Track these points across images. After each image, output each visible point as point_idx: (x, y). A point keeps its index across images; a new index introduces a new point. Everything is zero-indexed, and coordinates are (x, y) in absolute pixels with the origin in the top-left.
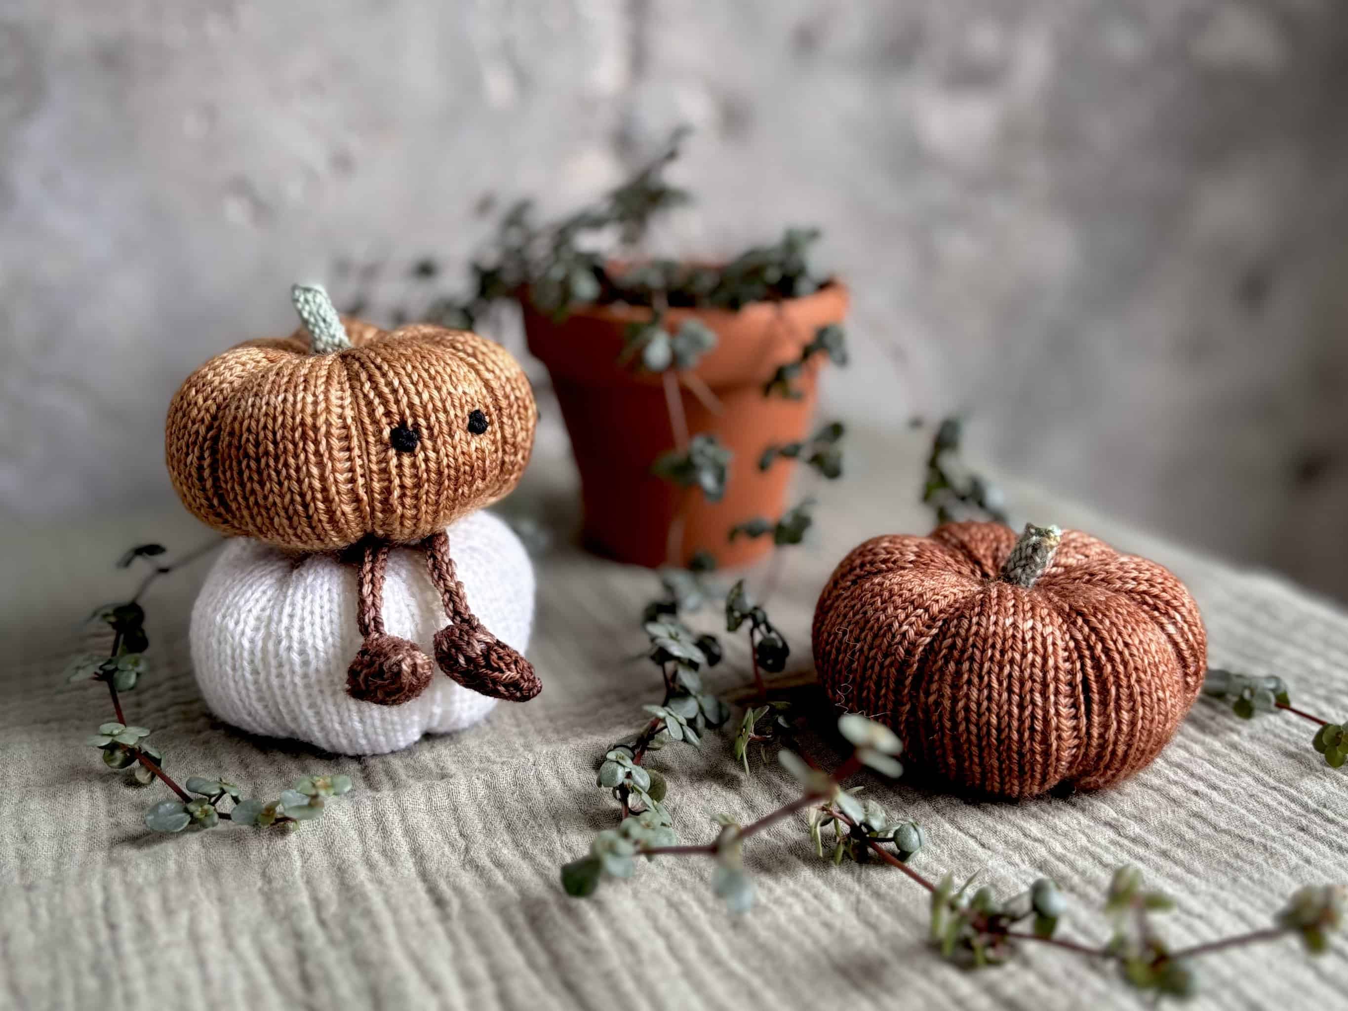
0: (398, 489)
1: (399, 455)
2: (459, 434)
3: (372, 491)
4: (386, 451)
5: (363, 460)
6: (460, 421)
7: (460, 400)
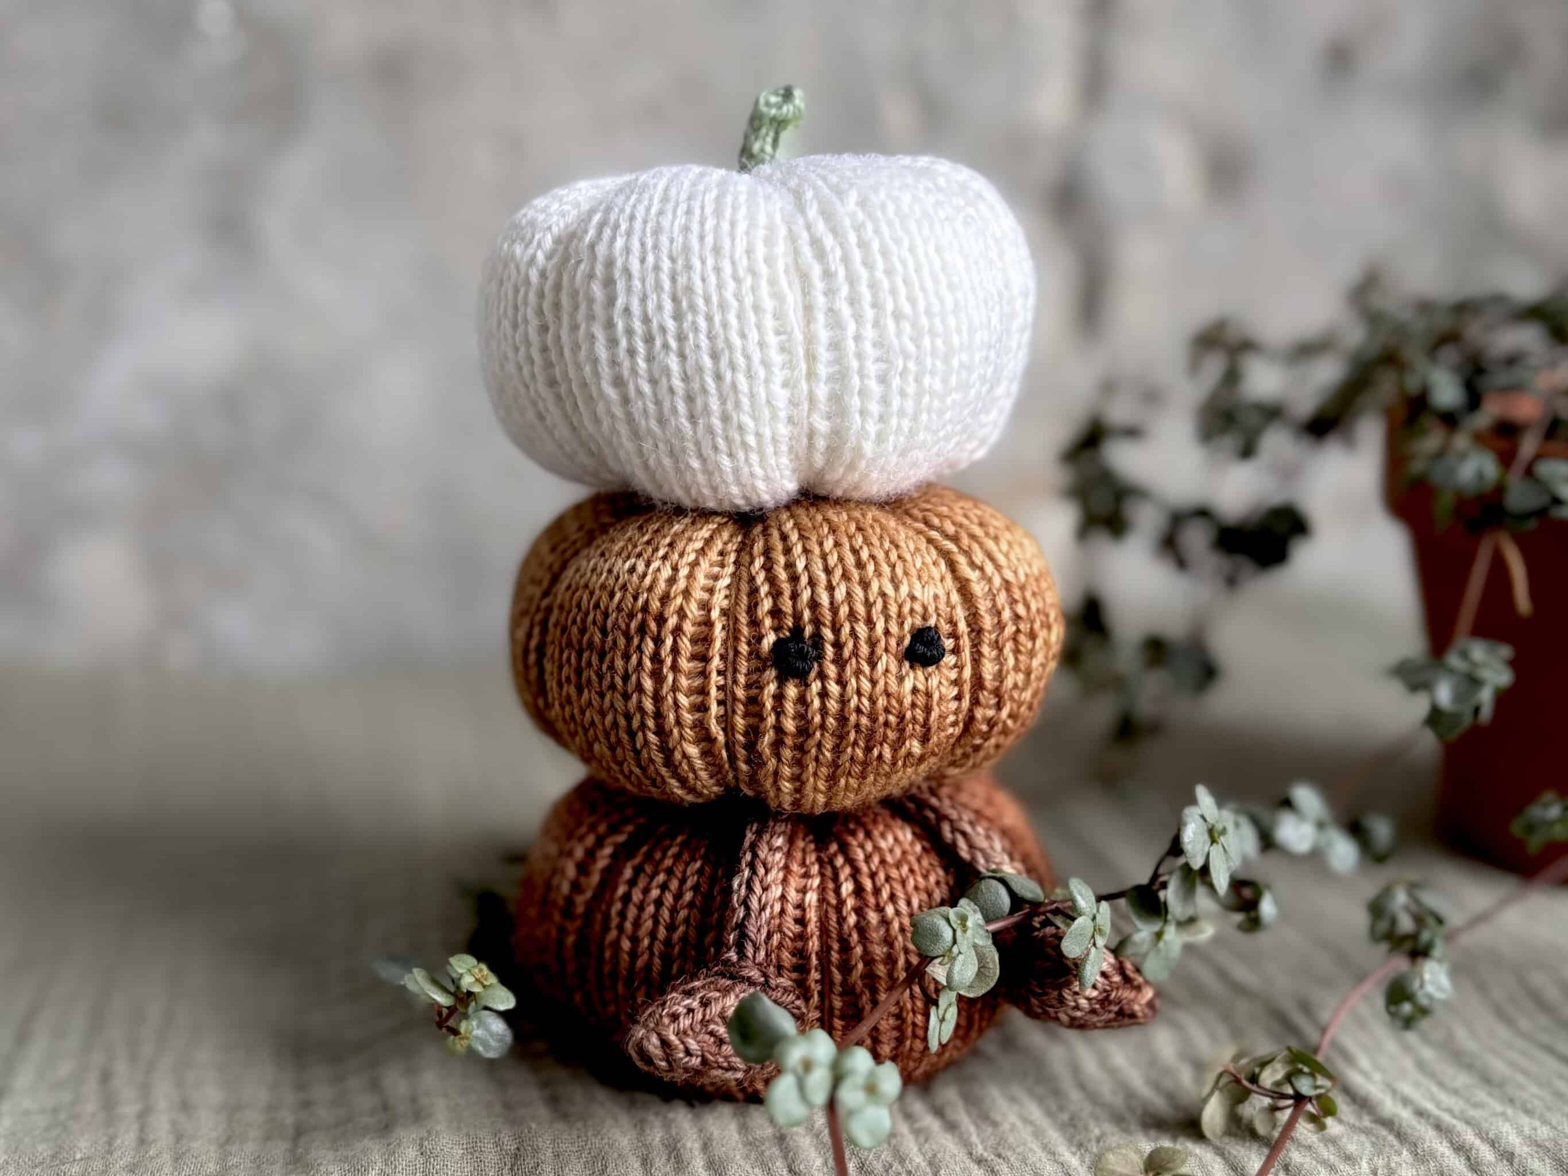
0: (772, 733)
1: (781, 681)
2: (886, 661)
3: (733, 729)
4: (761, 670)
5: (725, 679)
6: (893, 642)
7: (900, 607)
